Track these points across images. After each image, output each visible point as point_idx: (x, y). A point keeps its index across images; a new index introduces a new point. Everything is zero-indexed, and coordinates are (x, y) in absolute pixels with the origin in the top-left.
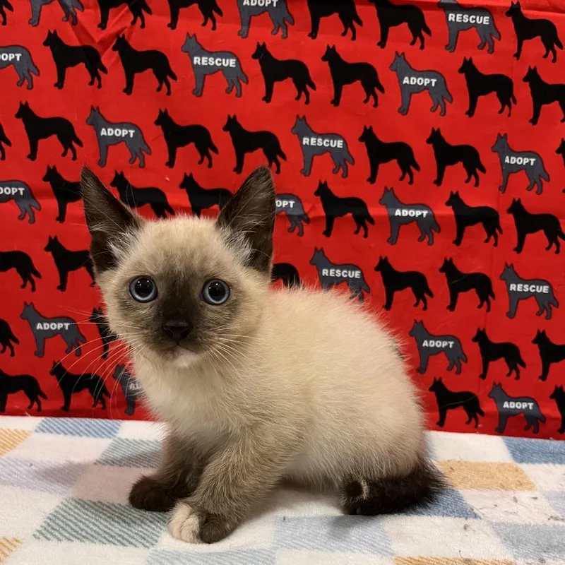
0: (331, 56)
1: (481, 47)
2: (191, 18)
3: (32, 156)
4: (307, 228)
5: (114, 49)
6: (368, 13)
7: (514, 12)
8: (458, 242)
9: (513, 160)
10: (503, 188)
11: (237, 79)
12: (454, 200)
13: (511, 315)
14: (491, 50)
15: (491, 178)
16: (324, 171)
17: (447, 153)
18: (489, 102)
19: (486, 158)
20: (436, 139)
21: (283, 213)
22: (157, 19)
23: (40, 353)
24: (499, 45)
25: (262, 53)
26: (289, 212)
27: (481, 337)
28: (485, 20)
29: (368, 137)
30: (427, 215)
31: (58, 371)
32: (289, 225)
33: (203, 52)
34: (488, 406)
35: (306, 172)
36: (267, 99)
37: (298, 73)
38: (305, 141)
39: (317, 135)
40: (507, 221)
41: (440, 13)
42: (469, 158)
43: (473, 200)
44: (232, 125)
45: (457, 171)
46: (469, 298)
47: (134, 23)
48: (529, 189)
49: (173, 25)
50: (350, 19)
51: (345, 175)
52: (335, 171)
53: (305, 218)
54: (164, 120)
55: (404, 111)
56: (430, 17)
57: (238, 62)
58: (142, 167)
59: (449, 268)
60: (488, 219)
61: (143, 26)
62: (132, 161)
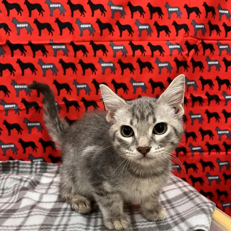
7: (72, 44)
21: (13, 109)
26: (14, 108)
28: (64, 47)
41: (50, 46)
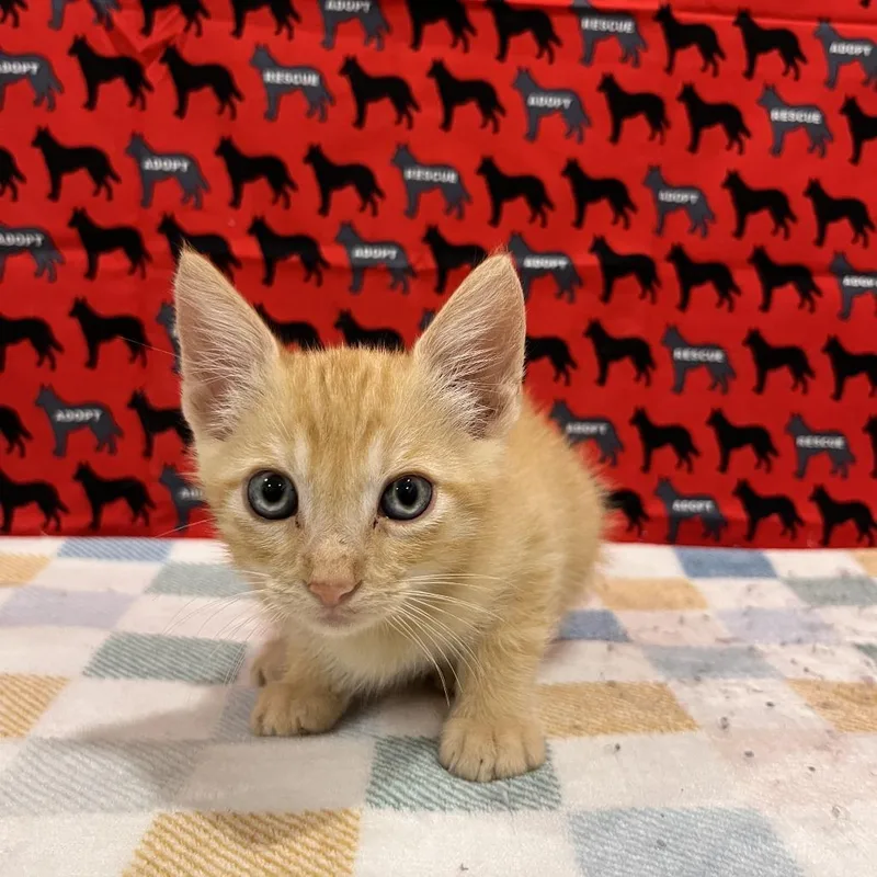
0: (438, 71)
1: (624, 59)
2: (260, 25)
3: (54, 195)
4: (414, 285)
5: (163, 60)
6: (483, 20)
8: (606, 298)
9: (667, 196)
10: (659, 231)
11: (319, 99)
12: (600, 246)
13: (678, 389)
14: (637, 63)
15: (644, 219)
16: (433, 211)
17: (588, 189)
18: (638, 126)
19: (638, 193)
20: (573, 170)
22: (218, 25)
23: (60, 452)
24: (646, 57)
25: (351, 68)
27: (640, 419)
29: (488, 168)
30: (567, 266)
31: (84, 474)
32: (390, 280)
33: (277, 66)
34: (654, 508)
35: (412, 212)
36: (360, 122)
37: (398, 93)
38: (409, 174)
39: (424, 166)
40: (667, 271)
42: (616, 194)
43: (623, 245)
44: (315, 156)
45: (600, 211)
46: (623, 369)
47: (187, 29)
48: (693, 231)
49: (237, 33)
50: (461, 28)
51: (461, 216)
52: (448, 211)
53: (410, 271)
54: (226, 149)
55: (532, 136)
56: (560, 24)
57: (322, 79)
58: (199, 207)
59: (596, 331)
60: (643, 269)
61: (199, 33)
62: (184, 201)
